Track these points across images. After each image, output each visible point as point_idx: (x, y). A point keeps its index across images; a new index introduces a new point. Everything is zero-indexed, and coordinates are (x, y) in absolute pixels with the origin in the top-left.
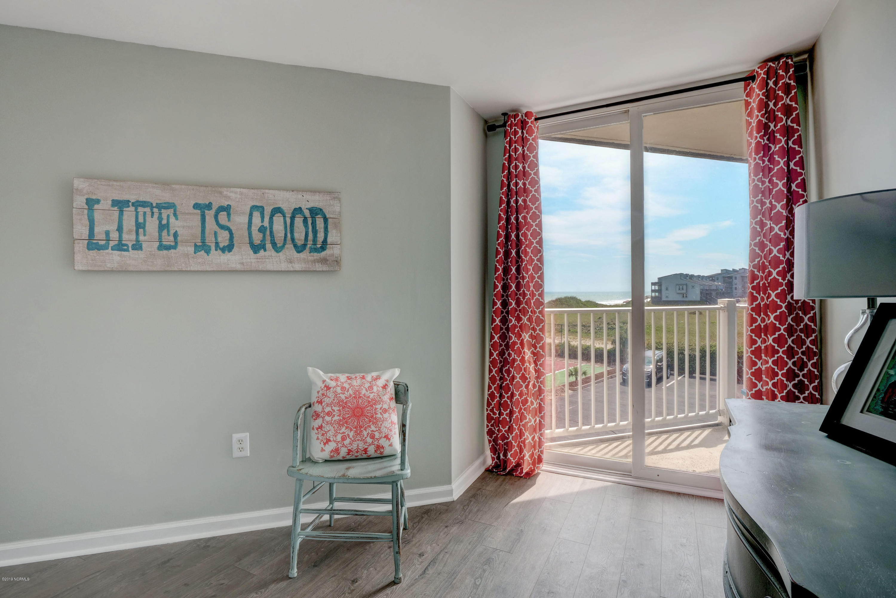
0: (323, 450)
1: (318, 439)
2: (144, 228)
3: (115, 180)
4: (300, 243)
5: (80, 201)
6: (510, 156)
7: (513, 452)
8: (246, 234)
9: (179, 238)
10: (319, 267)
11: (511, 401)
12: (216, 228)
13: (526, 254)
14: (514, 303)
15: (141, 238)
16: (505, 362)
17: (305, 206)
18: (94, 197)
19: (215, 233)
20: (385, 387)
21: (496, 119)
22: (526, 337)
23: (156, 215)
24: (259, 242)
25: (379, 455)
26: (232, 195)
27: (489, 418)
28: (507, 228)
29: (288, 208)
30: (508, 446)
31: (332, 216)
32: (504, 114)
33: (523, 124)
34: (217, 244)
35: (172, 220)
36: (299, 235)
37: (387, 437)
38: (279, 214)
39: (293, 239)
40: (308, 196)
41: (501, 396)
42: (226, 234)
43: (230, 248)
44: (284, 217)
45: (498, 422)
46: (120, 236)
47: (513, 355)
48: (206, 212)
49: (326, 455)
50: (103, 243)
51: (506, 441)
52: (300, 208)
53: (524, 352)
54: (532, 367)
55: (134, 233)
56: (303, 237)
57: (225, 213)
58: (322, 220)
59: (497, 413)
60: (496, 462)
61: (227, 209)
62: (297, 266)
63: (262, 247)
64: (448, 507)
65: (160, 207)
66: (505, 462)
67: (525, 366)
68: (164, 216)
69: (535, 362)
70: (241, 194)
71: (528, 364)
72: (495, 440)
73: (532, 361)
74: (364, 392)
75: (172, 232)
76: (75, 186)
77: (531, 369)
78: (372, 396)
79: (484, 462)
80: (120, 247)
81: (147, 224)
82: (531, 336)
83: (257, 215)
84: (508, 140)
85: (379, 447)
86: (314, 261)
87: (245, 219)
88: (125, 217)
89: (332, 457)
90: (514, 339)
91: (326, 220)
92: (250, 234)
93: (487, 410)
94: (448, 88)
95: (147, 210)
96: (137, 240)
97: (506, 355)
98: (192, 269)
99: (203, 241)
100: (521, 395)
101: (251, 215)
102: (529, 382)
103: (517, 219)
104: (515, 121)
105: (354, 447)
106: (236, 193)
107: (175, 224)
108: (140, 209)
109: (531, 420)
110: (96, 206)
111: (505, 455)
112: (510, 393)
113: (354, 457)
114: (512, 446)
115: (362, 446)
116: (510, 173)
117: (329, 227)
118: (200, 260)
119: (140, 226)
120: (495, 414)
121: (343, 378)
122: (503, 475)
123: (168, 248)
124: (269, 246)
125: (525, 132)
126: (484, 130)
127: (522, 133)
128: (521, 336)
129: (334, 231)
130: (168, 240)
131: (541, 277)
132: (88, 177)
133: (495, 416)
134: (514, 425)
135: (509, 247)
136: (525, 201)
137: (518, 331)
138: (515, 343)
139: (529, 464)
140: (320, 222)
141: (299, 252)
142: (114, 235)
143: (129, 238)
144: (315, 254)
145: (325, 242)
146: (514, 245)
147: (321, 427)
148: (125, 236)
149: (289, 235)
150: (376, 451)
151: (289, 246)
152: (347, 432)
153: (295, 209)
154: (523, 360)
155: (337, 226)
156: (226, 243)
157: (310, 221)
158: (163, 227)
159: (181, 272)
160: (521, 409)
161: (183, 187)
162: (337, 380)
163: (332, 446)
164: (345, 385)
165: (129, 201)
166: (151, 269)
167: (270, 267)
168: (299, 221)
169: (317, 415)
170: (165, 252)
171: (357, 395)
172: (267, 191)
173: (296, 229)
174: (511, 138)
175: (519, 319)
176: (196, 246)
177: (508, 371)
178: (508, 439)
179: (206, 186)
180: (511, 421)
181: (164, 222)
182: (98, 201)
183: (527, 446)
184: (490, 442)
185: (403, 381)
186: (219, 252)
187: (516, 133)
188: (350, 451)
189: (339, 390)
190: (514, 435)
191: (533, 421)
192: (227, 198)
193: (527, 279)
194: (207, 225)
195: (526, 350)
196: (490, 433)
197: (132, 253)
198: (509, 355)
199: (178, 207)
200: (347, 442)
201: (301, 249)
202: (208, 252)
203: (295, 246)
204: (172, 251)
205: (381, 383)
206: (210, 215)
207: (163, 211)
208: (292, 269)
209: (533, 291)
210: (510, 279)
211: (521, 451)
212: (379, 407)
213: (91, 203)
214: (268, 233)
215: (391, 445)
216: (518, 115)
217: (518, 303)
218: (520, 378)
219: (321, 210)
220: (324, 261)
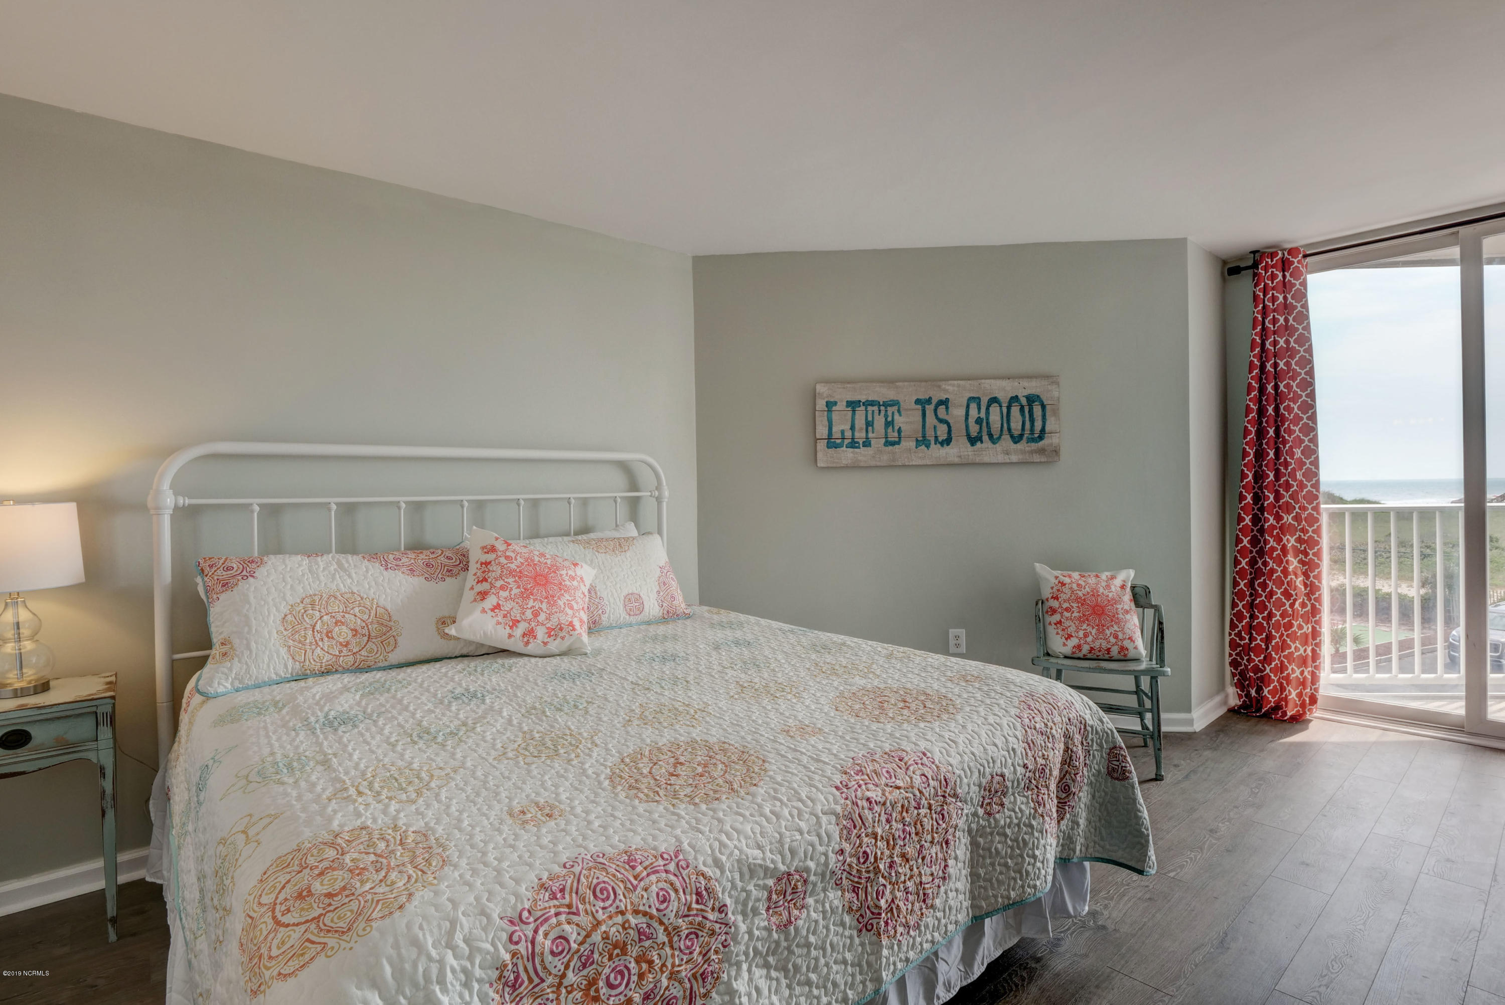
0: (1065, 645)
1: (1058, 633)
2: (872, 426)
3: (849, 383)
4: (1016, 433)
5: (821, 404)
6: (1264, 307)
7: (1271, 688)
8: (964, 427)
9: (902, 434)
10: (1037, 458)
11: (1268, 624)
12: (935, 421)
13: (1290, 432)
14: (1272, 497)
15: (870, 435)
16: (1258, 573)
17: (1022, 394)
18: (832, 400)
19: (935, 427)
20: (1123, 587)
21: (1242, 258)
22: (1291, 541)
23: (883, 413)
24: (976, 434)
25: (1123, 658)
26: (950, 388)
27: (1233, 645)
28: (1260, 401)
29: (1004, 398)
30: (1264, 680)
31: (1050, 402)
32: (1254, 252)
33: (1285, 265)
34: (936, 437)
35: (897, 416)
36: (1016, 425)
37: (1130, 638)
38: (996, 404)
39: (1009, 429)
40: (1025, 383)
41: (1253, 617)
42: (944, 427)
43: (948, 441)
44: (1001, 406)
45: (1247, 649)
46: (853, 435)
47: (1271, 564)
48: (927, 406)
49: (1067, 650)
50: (839, 441)
51: (1259, 674)
52: (1017, 396)
53: (1287, 562)
54: (1299, 582)
55: (864, 431)
56: (1020, 427)
57: (944, 407)
58: (1040, 407)
59: (1247, 637)
60: (1244, 701)
61: (945, 403)
62: (1014, 458)
63: (979, 439)
64: (1189, 737)
65: (886, 405)
66: (1260, 701)
67: (1289, 579)
68: (890, 413)
69: (1306, 574)
70: (959, 386)
71: (1293, 577)
72: (1242, 674)
73: (1299, 572)
74: (1101, 590)
75: (896, 428)
76: (817, 391)
77: (1298, 583)
78: (1110, 595)
79: (1225, 702)
80: (853, 444)
81: (875, 422)
82: (1299, 540)
83: (973, 406)
84: (1262, 286)
85: (1123, 649)
86: (1032, 452)
87: (961, 412)
88: (857, 416)
89: (1073, 653)
90: (1272, 543)
91: (1043, 407)
92: (967, 427)
93: (1230, 634)
94: (1185, 240)
95: (876, 408)
96: (867, 438)
97: (1260, 564)
98: (914, 463)
99: (924, 436)
100: (1283, 616)
101: (968, 407)
102: (1295, 600)
103: (1276, 387)
104: (1272, 261)
105: (1097, 645)
106: (953, 385)
107: (899, 421)
108: (870, 408)
109: (1297, 649)
110: (834, 408)
111: (1259, 690)
112: (1266, 612)
113: (1095, 657)
114: (1270, 681)
115: (1105, 645)
116: (1264, 328)
117: (1047, 414)
118: (920, 455)
119: (869, 424)
120: (1242, 638)
121: (1076, 575)
122: (1257, 716)
123: (893, 444)
124: (985, 438)
125: (1287, 274)
126: (1222, 274)
127: (1284, 276)
128: (1281, 540)
129: (1053, 419)
130: (893, 436)
131: (1316, 463)
132: (827, 381)
133: (1242, 643)
134: (1273, 653)
135: (1264, 424)
136: (1288, 364)
137: (1278, 533)
138: (1273, 549)
139: (1296, 706)
140: (1037, 410)
141: (1015, 443)
142: (848, 434)
143: (860, 435)
144: (1033, 444)
145: (1043, 430)
146: (1272, 421)
147: (1060, 622)
148: (857, 435)
149: (1005, 425)
150: (1119, 653)
151: (1006, 437)
152: (1089, 629)
153: (1012, 398)
154: (1285, 572)
155: (1055, 413)
156: (945, 437)
157: (1026, 410)
158: (889, 424)
159: (904, 466)
160: (1282, 635)
161: (906, 384)
162: (1070, 576)
163: (1074, 642)
164: (1080, 582)
165: (860, 401)
166: (878, 464)
167: (986, 459)
168: (1015, 410)
169: (1053, 611)
170: (890, 448)
171: (1095, 594)
172: (983, 381)
173: (1012, 419)
174: (1266, 285)
175: (1278, 518)
176: (917, 440)
177: (1264, 586)
178: (1262, 671)
179: (926, 381)
180: (1267, 648)
181: (890, 419)
182: (835, 403)
183: (1294, 683)
184: (1234, 675)
185: (1140, 582)
186: (939, 445)
187: (1273, 277)
188: (1092, 649)
189: (1075, 586)
190: (1273, 666)
191: (1302, 650)
192: (946, 391)
193: (1293, 465)
194: (927, 419)
195: (1290, 558)
196: (1234, 664)
197: (863, 450)
198: (1265, 564)
199: (902, 404)
200: (1090, 639)
201: (1016, 439)
202: (928, 446)
203: (1012, 437)
204: (897, 446)
205: (1118, 582)
206: (930, 409)
207: (889, 408)
208: (1008, 461)
209: (1301, 481)
210: (1266, 466)
211: (1283, 689)
212: (1120, 607)
213: (830, 405)
214: (984, 424)
215: (1136, 648)
216: (1277, 254)
217: (1278, 497)
218: (1282, 593)
219: (1038, 396)
220: (1042, 451)
